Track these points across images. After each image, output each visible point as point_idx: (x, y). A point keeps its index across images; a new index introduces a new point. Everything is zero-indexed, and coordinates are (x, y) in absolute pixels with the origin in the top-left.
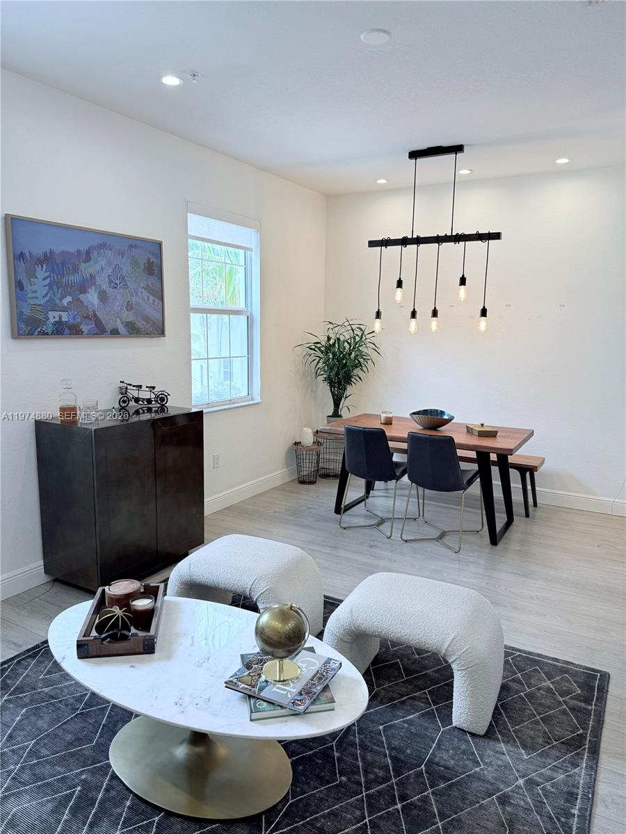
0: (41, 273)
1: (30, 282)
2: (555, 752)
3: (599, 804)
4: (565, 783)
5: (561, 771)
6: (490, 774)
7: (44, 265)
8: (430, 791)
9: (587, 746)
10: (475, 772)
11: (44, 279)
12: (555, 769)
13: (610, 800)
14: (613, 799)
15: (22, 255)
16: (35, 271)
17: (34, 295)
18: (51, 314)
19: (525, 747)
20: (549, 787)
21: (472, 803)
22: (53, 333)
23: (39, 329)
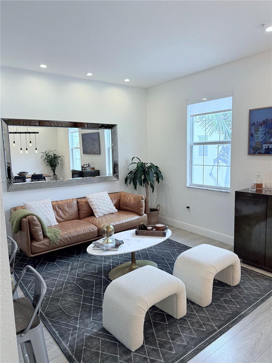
0: (261, 129)
1: (256, 133)
2: (80, 344)
3: (53, 341)
4: (67, 338)
5: (72, 340)
6: (88, 321)
7: (263, 126)
8: (93, 305)
9: (73, 357)
10: (91, 318)
11: (262, 132)
12: (74, 339)
13: (51, 346)
14: (50, 347)
15: (254, 124)
16: (259, 129)
17: (257, 138)
18: (264, 146)
19: (90, 337)
20: (70, 332)
21: (81, 311)
22: (264, 153)
23: (258, 152)
